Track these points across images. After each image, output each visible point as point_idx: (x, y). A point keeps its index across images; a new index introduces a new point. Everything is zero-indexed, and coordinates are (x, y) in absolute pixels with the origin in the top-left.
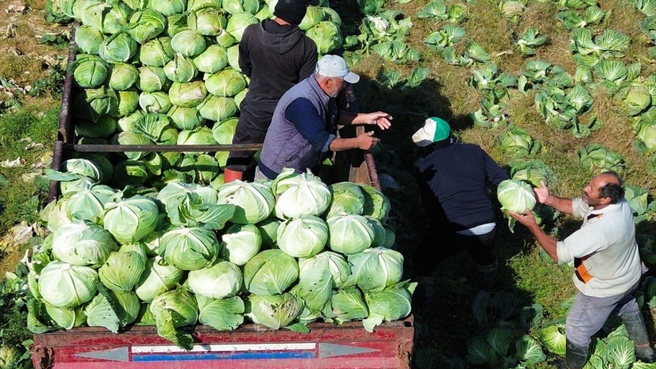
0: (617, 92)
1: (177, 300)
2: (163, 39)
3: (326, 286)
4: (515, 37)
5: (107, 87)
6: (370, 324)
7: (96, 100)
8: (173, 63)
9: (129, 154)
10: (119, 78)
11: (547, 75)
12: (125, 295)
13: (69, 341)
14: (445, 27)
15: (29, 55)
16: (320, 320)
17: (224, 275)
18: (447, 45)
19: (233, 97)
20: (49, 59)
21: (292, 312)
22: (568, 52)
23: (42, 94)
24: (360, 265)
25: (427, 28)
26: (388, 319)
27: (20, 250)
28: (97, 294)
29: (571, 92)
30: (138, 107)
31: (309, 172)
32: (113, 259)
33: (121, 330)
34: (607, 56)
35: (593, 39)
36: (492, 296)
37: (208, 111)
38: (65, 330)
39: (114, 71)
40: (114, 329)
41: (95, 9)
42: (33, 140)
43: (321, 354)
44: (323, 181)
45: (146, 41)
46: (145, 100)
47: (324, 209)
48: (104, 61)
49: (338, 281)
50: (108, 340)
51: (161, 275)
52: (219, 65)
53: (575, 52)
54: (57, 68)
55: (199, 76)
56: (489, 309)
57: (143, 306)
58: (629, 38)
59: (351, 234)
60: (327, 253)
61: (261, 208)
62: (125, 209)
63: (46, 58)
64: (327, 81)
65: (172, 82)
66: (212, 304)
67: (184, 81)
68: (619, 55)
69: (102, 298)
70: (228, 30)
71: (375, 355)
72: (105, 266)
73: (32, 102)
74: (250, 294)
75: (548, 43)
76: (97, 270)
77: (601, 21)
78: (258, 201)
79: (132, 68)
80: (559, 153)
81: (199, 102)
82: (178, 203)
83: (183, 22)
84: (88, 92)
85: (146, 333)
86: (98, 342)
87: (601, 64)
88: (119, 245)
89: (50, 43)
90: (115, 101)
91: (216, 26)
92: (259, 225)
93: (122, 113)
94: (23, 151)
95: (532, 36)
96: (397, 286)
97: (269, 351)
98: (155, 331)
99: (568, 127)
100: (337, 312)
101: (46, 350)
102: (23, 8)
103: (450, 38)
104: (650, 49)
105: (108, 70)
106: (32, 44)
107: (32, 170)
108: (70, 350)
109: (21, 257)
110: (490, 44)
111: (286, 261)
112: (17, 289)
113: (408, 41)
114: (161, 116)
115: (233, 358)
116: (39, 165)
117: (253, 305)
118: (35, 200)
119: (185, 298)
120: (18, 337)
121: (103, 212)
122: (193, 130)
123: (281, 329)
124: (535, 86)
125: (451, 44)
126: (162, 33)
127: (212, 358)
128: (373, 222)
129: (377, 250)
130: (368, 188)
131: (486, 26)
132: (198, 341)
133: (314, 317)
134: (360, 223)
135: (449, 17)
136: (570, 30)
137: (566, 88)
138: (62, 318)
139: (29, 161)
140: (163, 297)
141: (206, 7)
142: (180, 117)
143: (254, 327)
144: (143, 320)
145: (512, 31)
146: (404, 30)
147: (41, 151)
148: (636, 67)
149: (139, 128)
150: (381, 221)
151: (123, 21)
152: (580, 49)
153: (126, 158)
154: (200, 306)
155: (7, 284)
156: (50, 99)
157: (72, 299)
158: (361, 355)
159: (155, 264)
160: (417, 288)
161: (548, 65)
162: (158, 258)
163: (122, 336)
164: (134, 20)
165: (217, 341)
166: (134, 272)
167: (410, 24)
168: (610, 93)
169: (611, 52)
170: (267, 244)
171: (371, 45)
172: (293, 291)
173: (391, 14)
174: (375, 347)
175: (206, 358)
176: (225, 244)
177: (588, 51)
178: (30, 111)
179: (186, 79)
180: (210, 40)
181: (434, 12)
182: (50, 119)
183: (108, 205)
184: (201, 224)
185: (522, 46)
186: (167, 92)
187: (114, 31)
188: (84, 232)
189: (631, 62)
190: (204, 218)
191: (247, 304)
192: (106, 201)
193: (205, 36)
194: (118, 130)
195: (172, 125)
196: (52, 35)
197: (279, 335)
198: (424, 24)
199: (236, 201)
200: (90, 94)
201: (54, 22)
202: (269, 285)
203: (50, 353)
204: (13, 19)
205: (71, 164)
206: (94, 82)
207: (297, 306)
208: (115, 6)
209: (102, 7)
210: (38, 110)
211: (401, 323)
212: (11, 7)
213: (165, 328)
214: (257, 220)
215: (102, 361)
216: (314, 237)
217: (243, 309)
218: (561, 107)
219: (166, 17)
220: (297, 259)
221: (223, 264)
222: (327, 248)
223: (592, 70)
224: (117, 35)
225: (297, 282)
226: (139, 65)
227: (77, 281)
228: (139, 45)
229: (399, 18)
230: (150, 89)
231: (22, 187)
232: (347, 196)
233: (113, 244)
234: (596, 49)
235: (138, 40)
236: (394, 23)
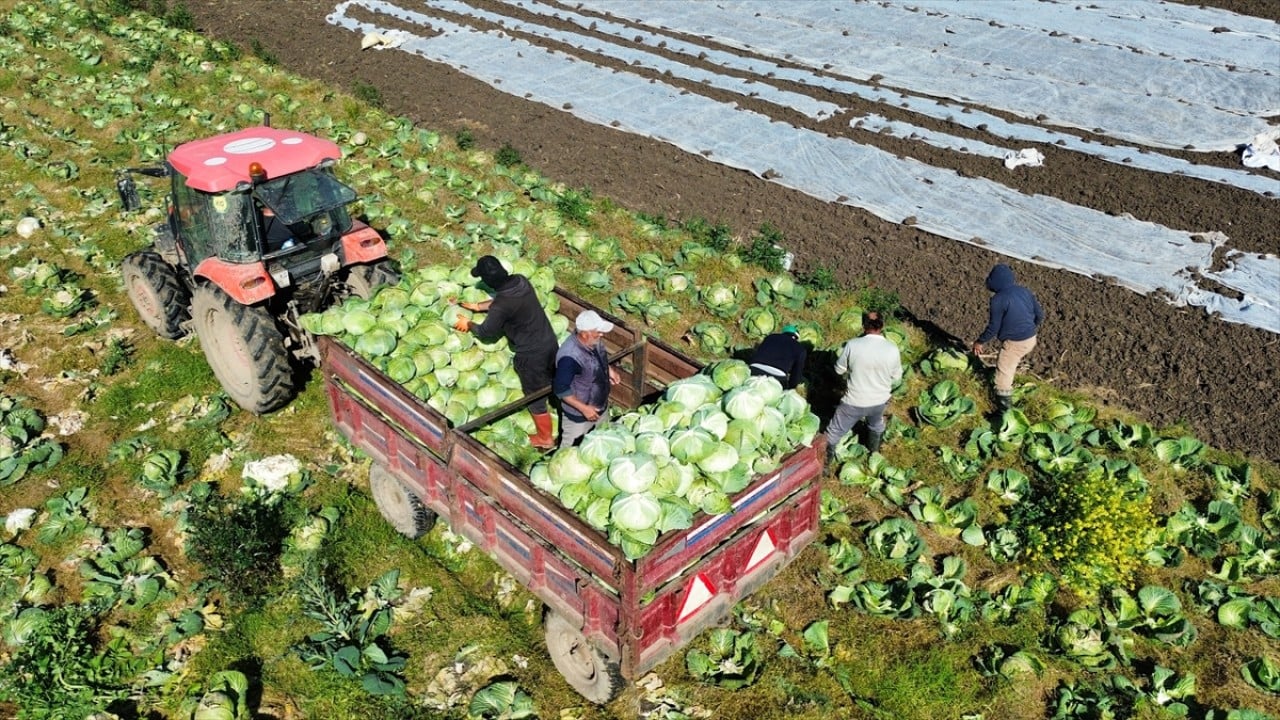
43: (782, 480)
66: (729, 475)
140: (698, 487)
154: (720, 481)
225: (762, 435)
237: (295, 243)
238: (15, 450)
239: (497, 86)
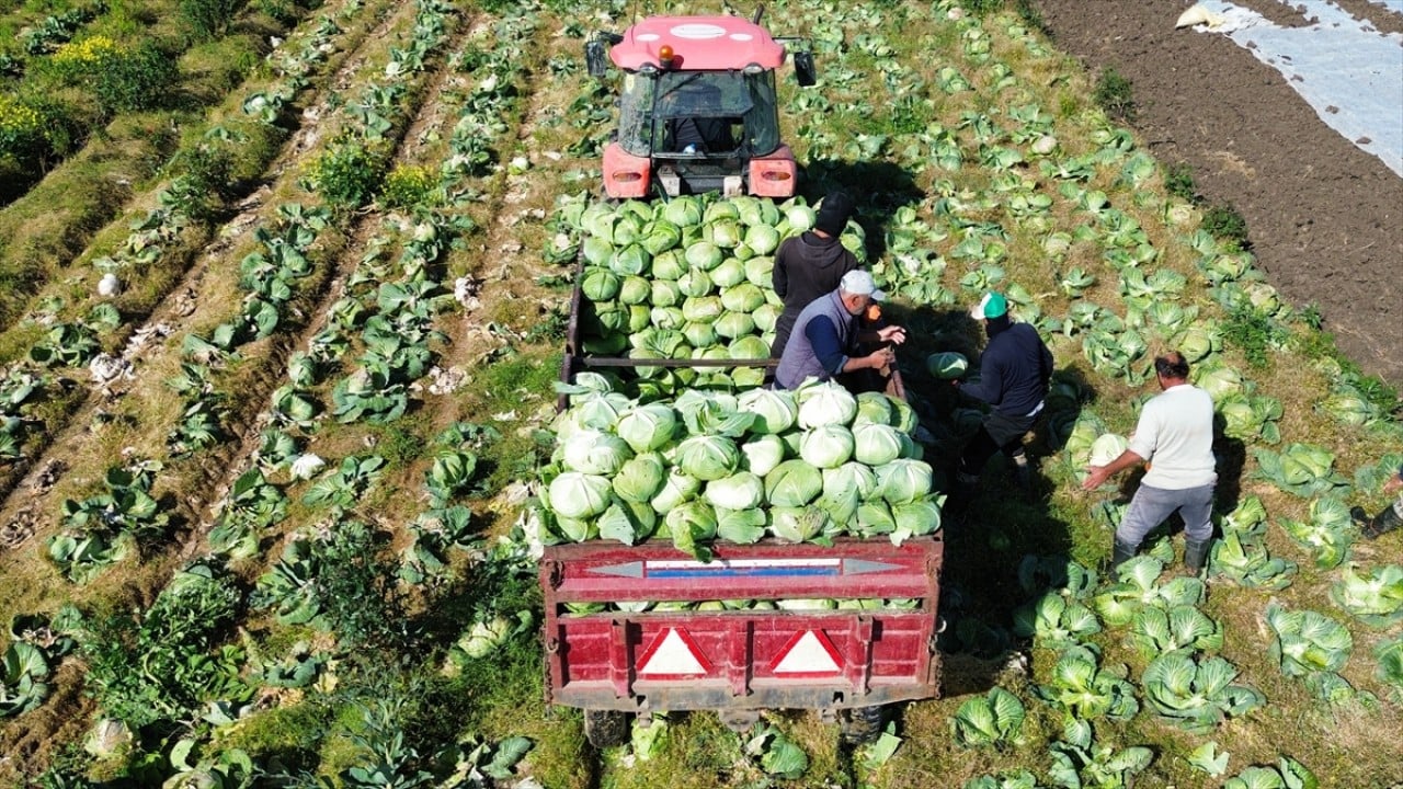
0: (1173, 336)
1: (695, 510)
2: (677, 251)
3: (851, 497)
4: (1059, 277)
5: (617, 300)
6: (897, 539)
7: (606, 314)
8: (687, 276)
9: (640, 370)
10: (631, 291)
11: (1095, 318)
12: (640, 506)
13: (581, 554)
14: (982, 267)
15: (525, 298)
16: (845, 533)
17: (744, 485)
18: (984, 287)
19: (751, 312)
20: (547, 303)
21: (816, 524)
22: (1118, 294)
23: (539, 340)
24: (887, 476)
25: (962, 268)
26: (916, 533)
27: (514, 512)
28: (610, 505)
29: (1122, 337)
30: (650, 323)
31: (833, 381)
32: (628, 467)
33: (636, 543)
34: (1160, 297)
35: (1145, 279)
36: (1040, 560)
37: (723, 328)
38: (576, 542)
39: (625, 284)
40: (628, 541)
41: (605, 219)
42: (529, 391)
43: (845, 571)
44: (847, 389)
45: (660, 253)
46: (657, 315)
47: (850, 418)
48: (614, 273)
49: (863, 492)
50: (622, 553)
51: (678, 486)
52: (736, 279)
53: (1125, 294)
54: (556, 312)
55: (715, 291)
56: (1036, 575)
57: (659, 518)
58: (1184, 279)
59: (877, 443)
60: (853, 463)
61: (783, 417)
62: (641, 416)
63: (543, 301)
64: (854, 299)
65: (686, 297)
66: (732, 515)
67: (700, 295)
68: (1174, 297)
69: (617, 509)
70: (746, 242)
71: (902, 572)
72: (619, 475)
73: (529, 349)
74: (771, 506)
75: (1095, 284)
76: (611, 479)
77: (1154, 260)
78: (780, 409)
79: (644, 281)
80: (1111, 404)
81: (715, 317)
82: (698, 410)
83: (698, 234)
84: (597, 305)
85: (662, 546)
86: (611, 555)
87: (1155, 306)
88: (635, 454)
89: (548, 285)
90: (626, 315)
91: (733, 237)
92: (781, 434)
93: (633, 329)
94: (518, 402)
95: (1078, 277)
96: (926, 499)
97: (791, 567)
98: (671, 545)
99: (1120, 375)
100: (862, 525)
101: (556, 564)
102: (518, 247)
103: (988, 279)
104: (1208, 290)
105: (619, 284)
106: (528, 286)
107: (528, 424)
108: (582, 564)
109: (516, 519)
110: (1032, 285)
111: (809, 471)
112: (511, 555)
113: (941, 282)
114: (675, 333)
115: (753, 574)
116: (536, 418)
117: (774, 517)
118: (532, 456)
119: (703, 509)
120: (512, 608)
121: (617, 420)
122: (708, 347)
123: (803, 542)
124: (1082, 331)
125: (989, 286)
126: (677, 245)
127: (731, 574)
128: (902, 434)
129: (904, 461)
130: (895, 400)
131: (1028, 265)
132: (717, 555)
133: (838, 530)
134: (888, 433)
135: (987, 256)
136: (1119, 271)
137: (1116, 332)
138: (574, 530)
139: (525, 414)
140: (681, 508)
141: (722, 218)
142: (694, 334)
143: (775, 540)
144: (659, 533)
145: (1056, 271)
146: (937, 270)
147: (538, 403)
148: (1193, 310)
149: (651, 344)
150: (909, 433)
151: (635, 231)
152: (1131, 291)
153: (637, 376)
154: (719, 519)
155: (501, 550)
156: (548, 346)
157: (585, 509)
158: (887, 572)
159: (672, 474)
160: (947, 501)
161: (1096, 308)
162: (675, 468)
163: (637, 550)
164: (646, 230)
165: (736, 555)
166: (650, 482)
167: (944, 264)
168: (1165, 338)
169: (1165, 293)
170: (789, 454)
171: (901, 286)
172: (817, 503)
173: (922, 253)
174: (902, 563)
175: (725, 574)
176: (745, 454)
177: (1140, 293)
178: (526, 359)
179: (701, 293)
180: (727, 253)
181: (970, 250)
182: (548, 368)
183: (622, 412)
184: (720, 433)
185: (1067, 288)
186: (681, 308)
187: (625, 242)
188: (598, 439)
189: (1187, 305)
190: (723, 426)
191: (769, 516)
192: (620, 408)
193: (721, 248)
194: (629, 347)
195: (686, 342)
196: (551, 277)
197: (803, 548)
198: (959, 264)
199: (758, 409)
200: (600, 308)
201: (552, 263)
202: (792, 496)
203: (560, 567)
204: (507, 259)
205: (580, 377)
206: (604, 295)
207: (821, 518)
208: (627, 216)
209: (613, 217)
210: (535, 358)
211: (930, 537)
212: (505, 247)
213: (683, 542)
214: (779, 429)
215: (615, 576)
216: (840, 446)
217: (764, 522)
218: (1111, 354)
219: (680, 228)
220: (821, 470)
221: (743, 474)
222: (852, 458)
223: (1145, 313)
224: (629, 246)
225: (820, 493)
226: (652, 278)
227: (590, 491)
228: (651, 257)
229: (931, 257)
230: (663, 303)
231: (516, 442)
232: (872, 406)
233: (629, 452)
234: (1149, 290)
235: (651, 252)
236: (926, 263)
237: (697, 149)
238: (365, 388)
239: (1326, 118)
